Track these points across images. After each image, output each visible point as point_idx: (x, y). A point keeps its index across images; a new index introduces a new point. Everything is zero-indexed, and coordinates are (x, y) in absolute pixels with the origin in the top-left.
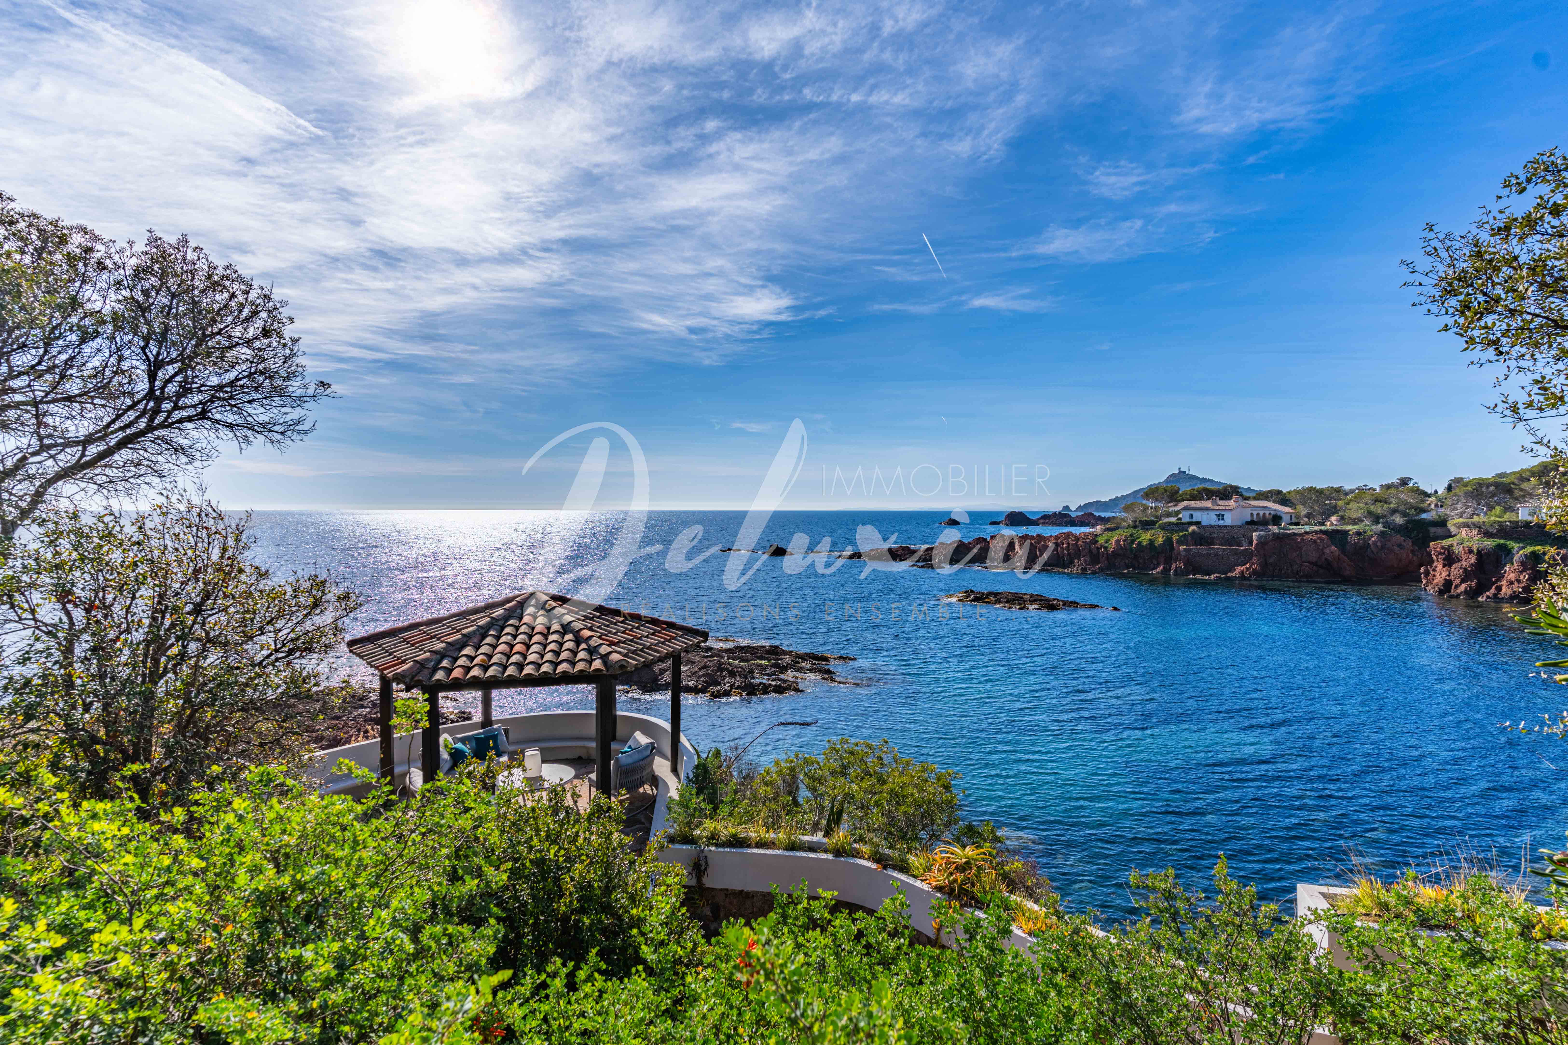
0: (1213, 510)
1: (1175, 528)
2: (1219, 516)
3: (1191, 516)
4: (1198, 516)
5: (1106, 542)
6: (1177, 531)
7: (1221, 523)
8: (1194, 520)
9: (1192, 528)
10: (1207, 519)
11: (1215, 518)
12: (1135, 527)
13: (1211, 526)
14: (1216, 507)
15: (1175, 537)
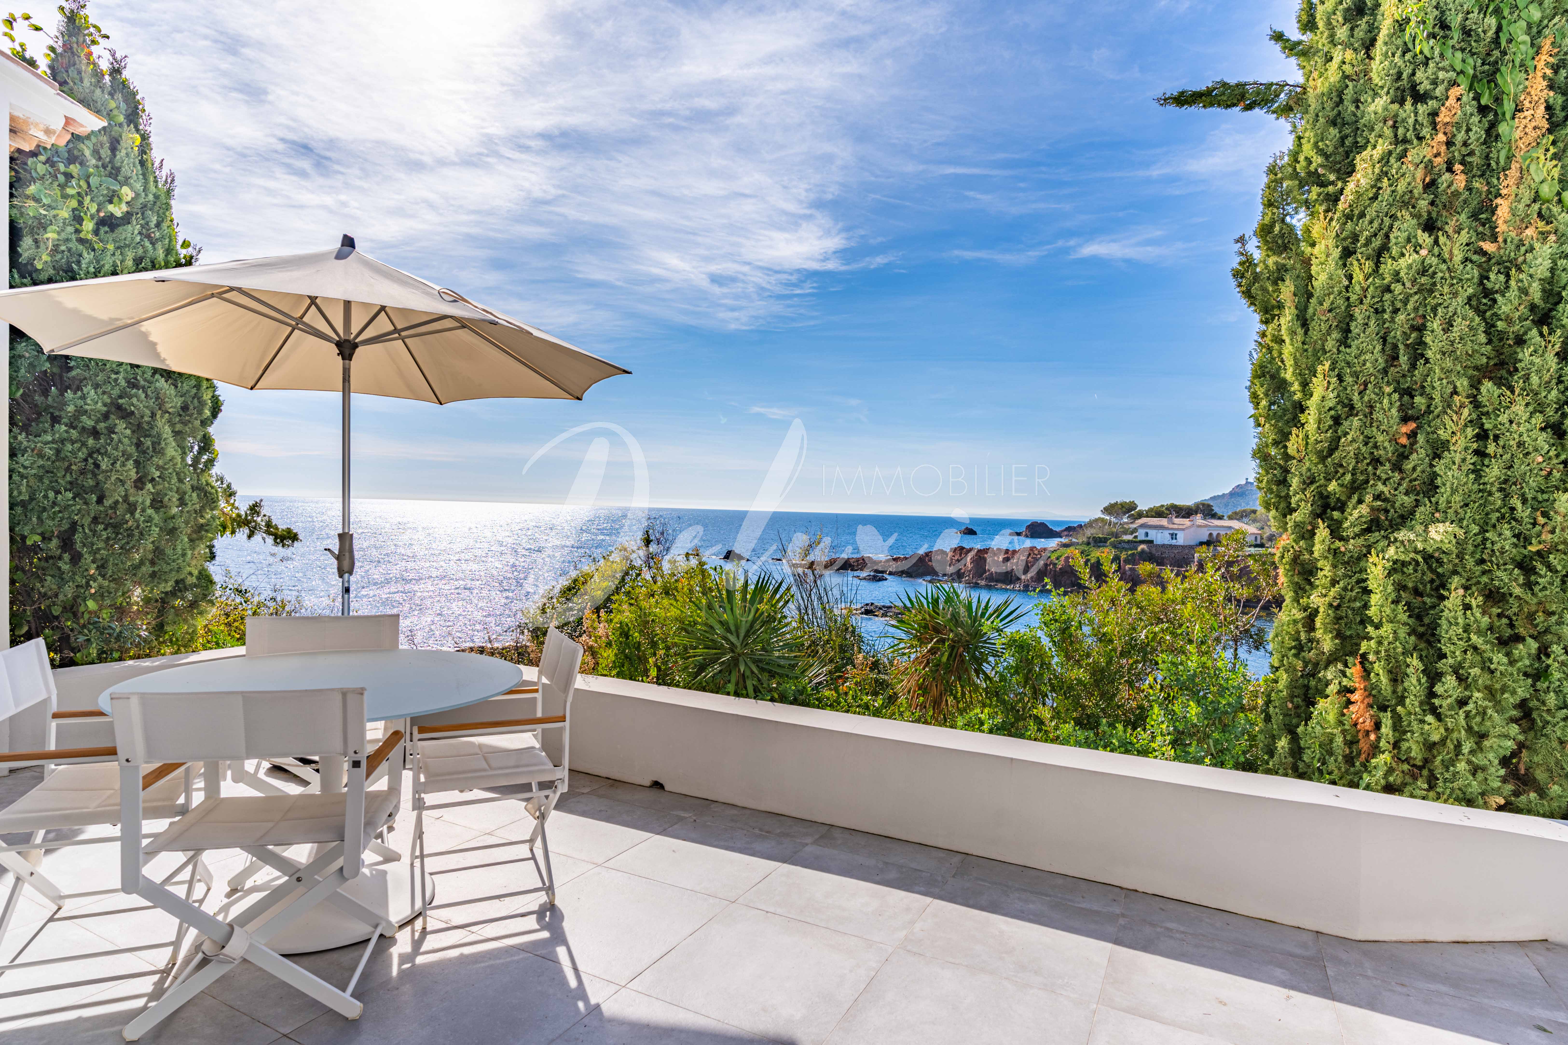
0: (1167, 528)
1: (1126, 546)
2: (1172, 535)
3: (1147, 534)
4: (1153, 535)
5: (1057, 559)
6: (1126, 550)
7: (1174, 542)
8: (1149, 538)
9: (1141, 547)
10: (1161, 538)
11: (1169, 537)
12: (1088, 544)
13: (1163, 546)
14: (1171, 526)
15: (1123, 556)
